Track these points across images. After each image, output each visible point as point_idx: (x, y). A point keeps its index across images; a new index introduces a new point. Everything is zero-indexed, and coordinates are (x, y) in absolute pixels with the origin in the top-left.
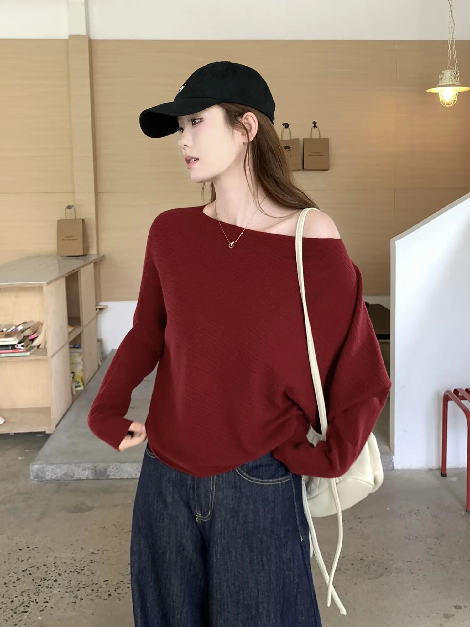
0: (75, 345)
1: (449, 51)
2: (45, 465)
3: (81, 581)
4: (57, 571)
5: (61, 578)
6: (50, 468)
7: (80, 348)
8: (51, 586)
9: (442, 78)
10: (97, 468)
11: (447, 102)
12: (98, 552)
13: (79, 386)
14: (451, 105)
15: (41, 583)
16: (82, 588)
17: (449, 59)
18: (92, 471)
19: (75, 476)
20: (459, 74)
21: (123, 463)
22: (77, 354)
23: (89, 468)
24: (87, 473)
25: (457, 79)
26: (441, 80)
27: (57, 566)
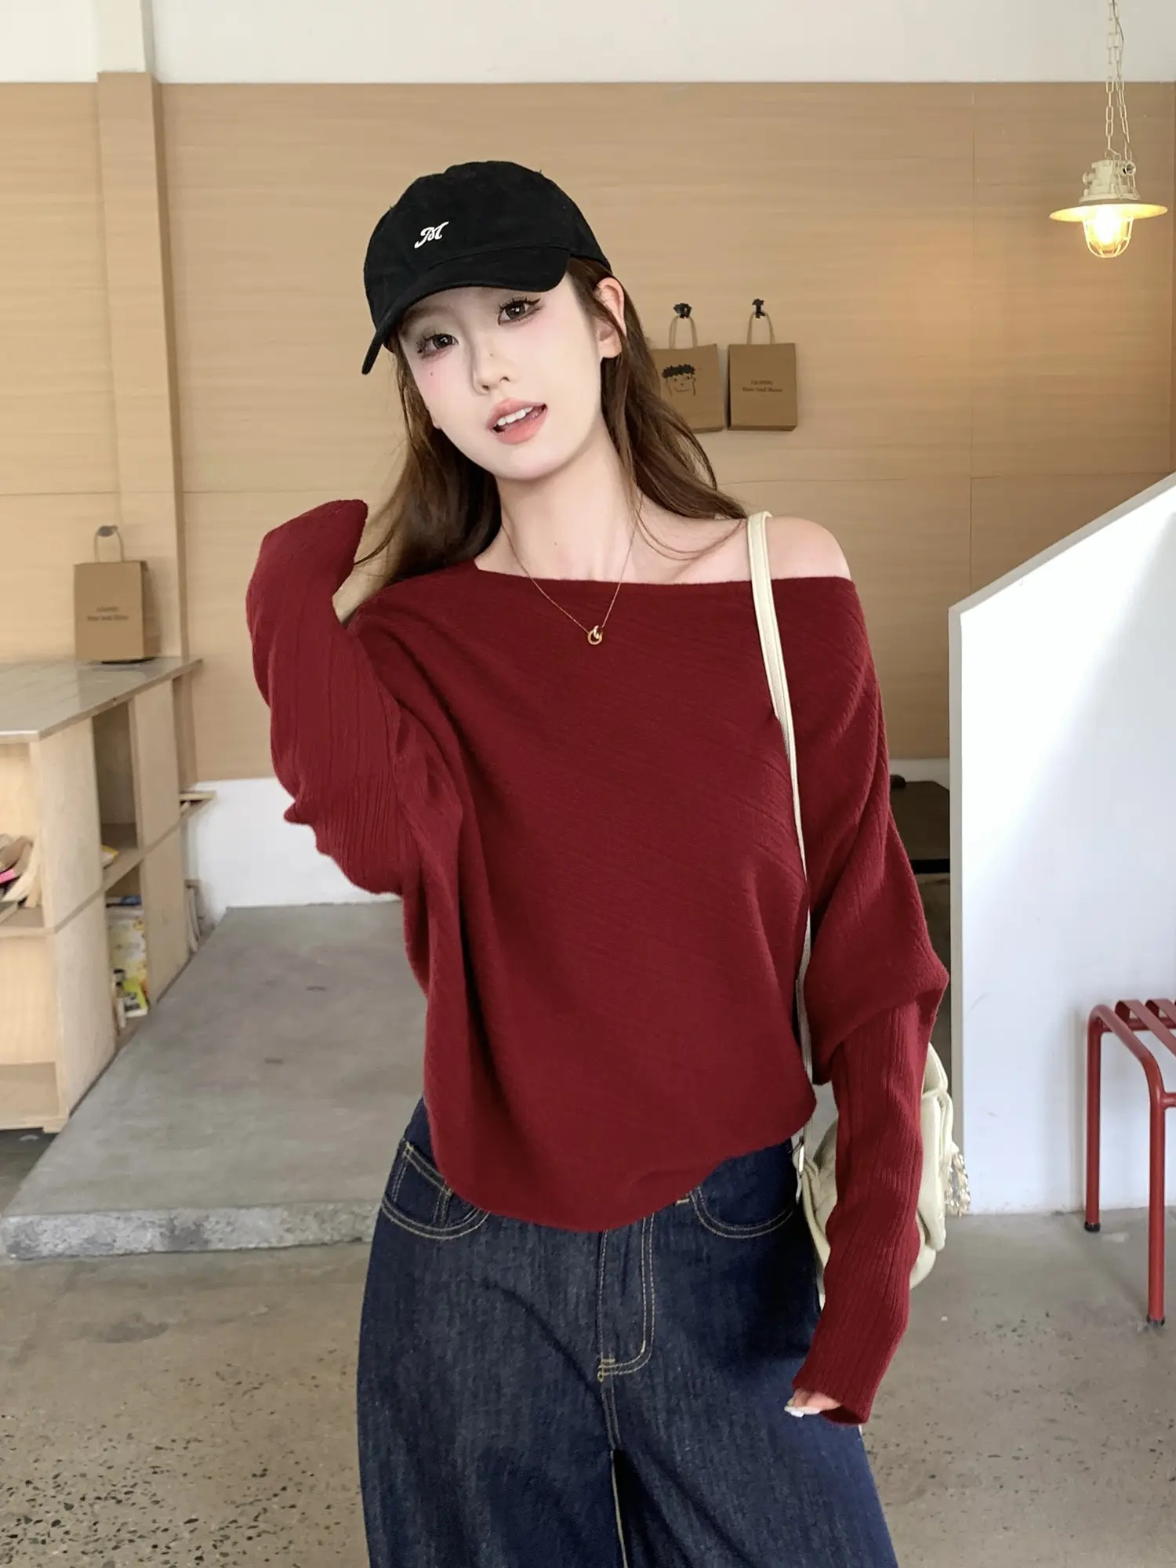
0: (126, 898)
1: (1110, 109)
2: (36, 1218)
3: (124, 1524)
4: (61, 1498)
5: (72, 1516)
6: (49, 1224)
7: (138, 907)
8: (43, 1538)
9: (1090, 183)
10: (176, 1222)
11: (1105, 247)
12: (174, 1446)
13: (137, 1007)
14: (1115, 255)
15: (17, 1531)
16: (127, 1542)
17: (1109, 132)
18: (163, 1230)
19: (117, 1245)
20: (1134, 170)
21: (248, 1207)
22: (131, 922)
23: (153, 1223)
24: (149, 1236)
25: (1132, 185)
26: (1088, 188)
27: (62, 1485)
